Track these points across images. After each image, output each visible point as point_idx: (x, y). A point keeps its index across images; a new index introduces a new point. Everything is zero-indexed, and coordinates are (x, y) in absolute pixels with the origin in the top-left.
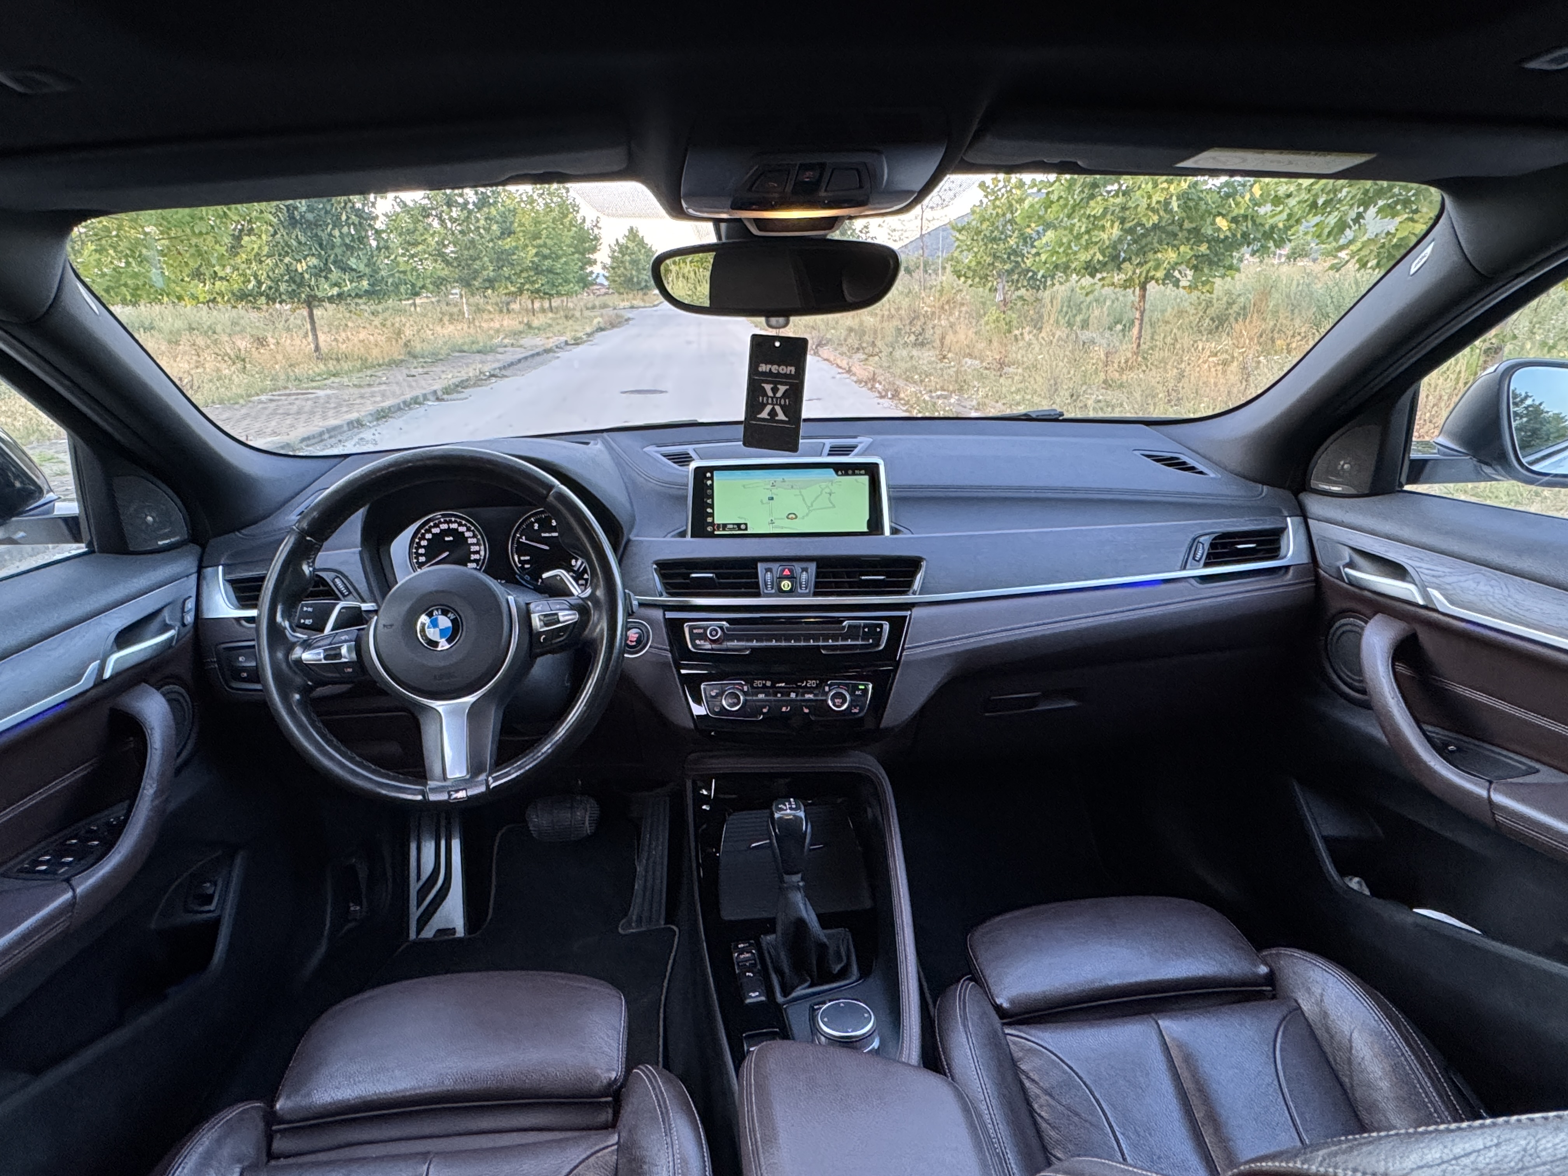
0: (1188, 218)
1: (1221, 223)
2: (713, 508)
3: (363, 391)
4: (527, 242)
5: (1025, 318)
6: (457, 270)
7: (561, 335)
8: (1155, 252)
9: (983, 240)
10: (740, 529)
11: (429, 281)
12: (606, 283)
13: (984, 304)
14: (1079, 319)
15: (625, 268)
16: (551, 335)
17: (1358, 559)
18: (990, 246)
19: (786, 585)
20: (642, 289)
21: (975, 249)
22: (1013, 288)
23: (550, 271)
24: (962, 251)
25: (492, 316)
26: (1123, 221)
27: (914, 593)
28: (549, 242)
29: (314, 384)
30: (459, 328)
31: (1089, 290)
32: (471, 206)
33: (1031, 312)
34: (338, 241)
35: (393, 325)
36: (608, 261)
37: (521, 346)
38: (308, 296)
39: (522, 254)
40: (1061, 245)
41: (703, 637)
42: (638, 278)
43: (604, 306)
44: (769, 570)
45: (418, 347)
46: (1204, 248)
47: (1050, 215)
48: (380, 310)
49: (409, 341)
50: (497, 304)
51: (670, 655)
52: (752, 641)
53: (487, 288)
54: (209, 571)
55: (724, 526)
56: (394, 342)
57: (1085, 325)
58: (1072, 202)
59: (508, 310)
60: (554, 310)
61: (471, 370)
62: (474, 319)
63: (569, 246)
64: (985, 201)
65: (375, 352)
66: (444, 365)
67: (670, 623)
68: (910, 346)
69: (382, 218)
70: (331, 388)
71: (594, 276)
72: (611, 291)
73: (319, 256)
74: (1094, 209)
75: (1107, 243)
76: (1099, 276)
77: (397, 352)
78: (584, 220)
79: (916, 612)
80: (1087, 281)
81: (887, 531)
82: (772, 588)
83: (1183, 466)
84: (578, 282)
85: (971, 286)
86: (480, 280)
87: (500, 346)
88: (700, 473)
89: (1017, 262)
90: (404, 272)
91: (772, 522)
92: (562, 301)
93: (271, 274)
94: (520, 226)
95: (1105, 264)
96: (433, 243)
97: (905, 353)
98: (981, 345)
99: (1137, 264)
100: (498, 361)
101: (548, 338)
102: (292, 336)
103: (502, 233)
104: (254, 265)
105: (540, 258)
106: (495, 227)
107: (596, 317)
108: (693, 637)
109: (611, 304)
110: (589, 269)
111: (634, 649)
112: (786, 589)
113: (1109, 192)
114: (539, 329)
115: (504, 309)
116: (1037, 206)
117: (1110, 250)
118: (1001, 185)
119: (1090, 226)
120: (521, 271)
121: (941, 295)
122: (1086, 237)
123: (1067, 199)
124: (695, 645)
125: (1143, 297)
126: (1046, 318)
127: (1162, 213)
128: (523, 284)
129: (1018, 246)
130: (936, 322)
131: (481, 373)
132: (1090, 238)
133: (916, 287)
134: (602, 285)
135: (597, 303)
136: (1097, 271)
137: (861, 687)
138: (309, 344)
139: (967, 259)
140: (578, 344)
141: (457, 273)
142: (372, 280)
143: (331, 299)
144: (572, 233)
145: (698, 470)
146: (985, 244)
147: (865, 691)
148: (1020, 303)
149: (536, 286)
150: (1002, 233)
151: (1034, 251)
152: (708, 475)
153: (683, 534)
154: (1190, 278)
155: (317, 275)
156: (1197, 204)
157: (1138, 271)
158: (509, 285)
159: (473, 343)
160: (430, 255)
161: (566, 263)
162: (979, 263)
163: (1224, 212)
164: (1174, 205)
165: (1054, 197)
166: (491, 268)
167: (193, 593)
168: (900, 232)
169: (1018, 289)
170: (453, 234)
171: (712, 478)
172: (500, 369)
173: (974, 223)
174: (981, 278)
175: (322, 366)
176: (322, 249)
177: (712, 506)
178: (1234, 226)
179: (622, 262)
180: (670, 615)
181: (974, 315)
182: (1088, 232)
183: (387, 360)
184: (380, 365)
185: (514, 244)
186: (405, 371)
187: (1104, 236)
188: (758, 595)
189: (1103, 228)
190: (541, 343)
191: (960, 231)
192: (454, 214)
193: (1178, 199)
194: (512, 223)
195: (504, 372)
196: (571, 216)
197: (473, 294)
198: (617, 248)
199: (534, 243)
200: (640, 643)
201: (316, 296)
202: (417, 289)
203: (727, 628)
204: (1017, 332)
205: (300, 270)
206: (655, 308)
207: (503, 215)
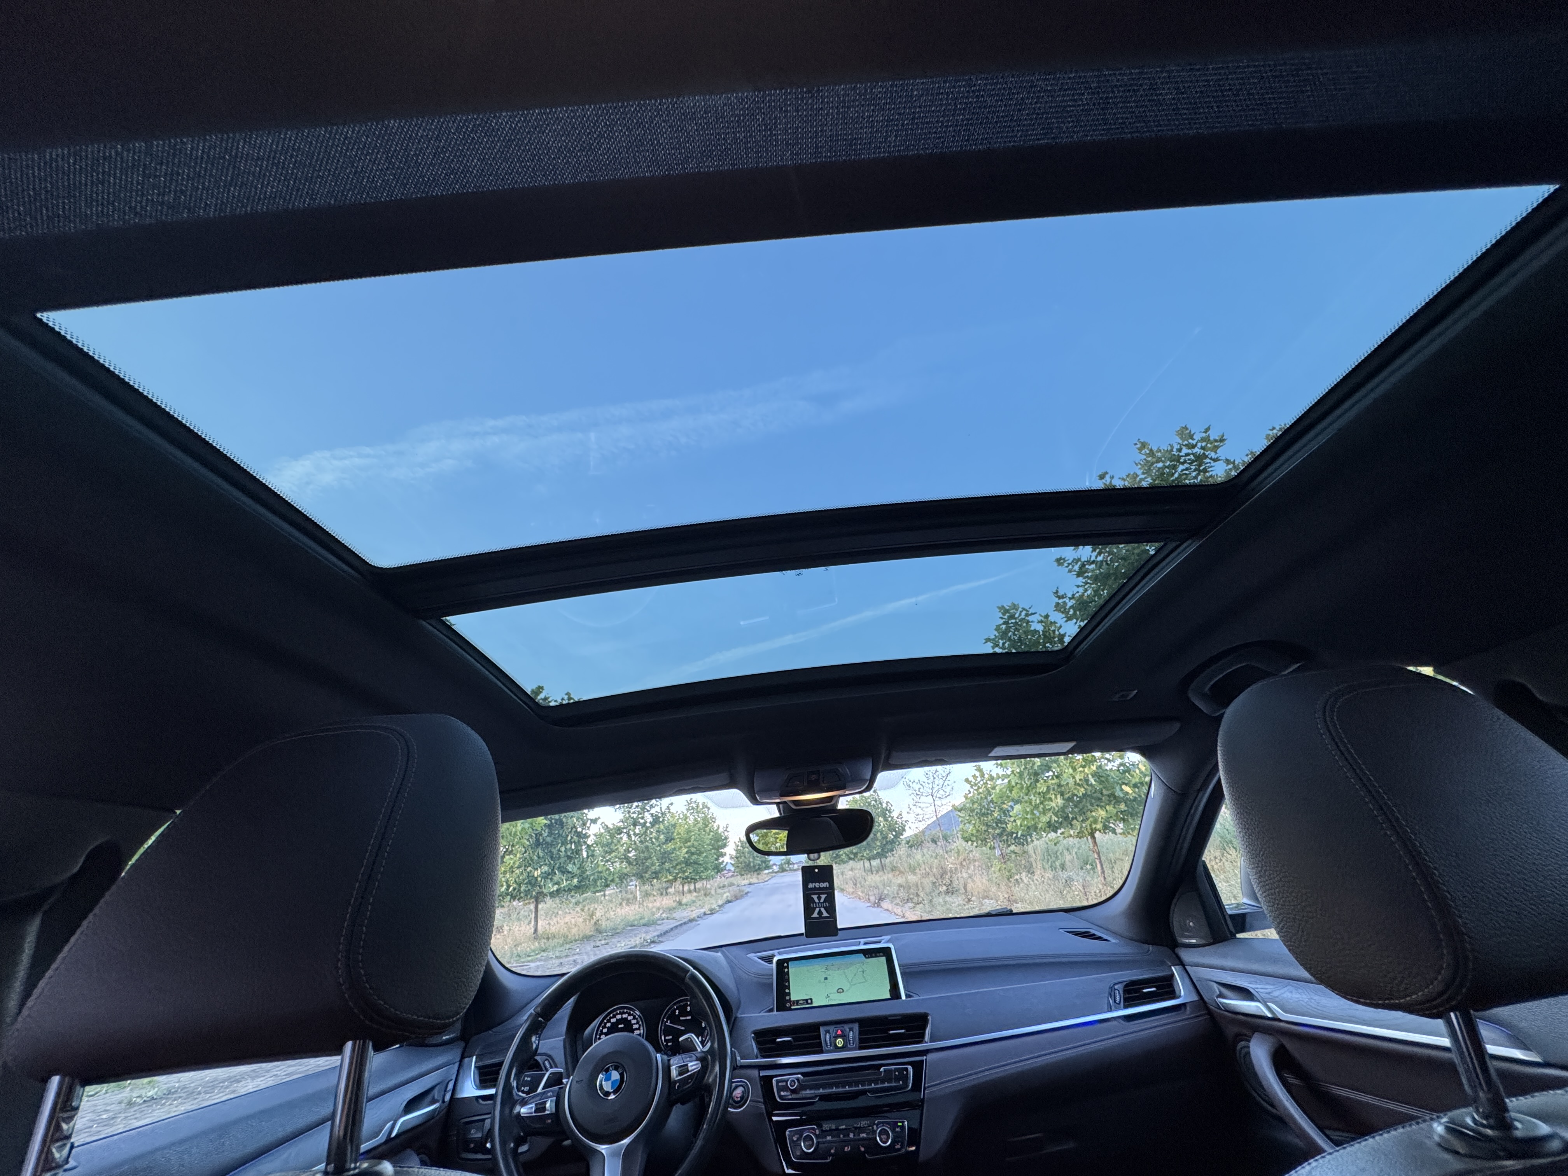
0: (1104, 788)
1: (1126, 789)
2: (789, 989)
3: (561, 961)
4: (682, 845)
5: (1020, 866)
6: (635, 868)
7: (702, 908)
8: (1091, 812)
9: (976, 815)
10: (808, 1003)
11: (617, 875)
12: (733, 869)
13: (989, 858)
14: (1058, 863)
15: (745, 857)
16: (694, 908)
17: (1225, 991)
18: (982, 818)
19: (840, 1042)
20: (756, 871)
21: (973, 822)
22: (1005, 846)
23: (695, 863)
24: (965, 824)
25: (655, 898)
26: (1062, 794)
27: (926, 1042)
28: (696, 844)
29: (530, 958)
30: (632, 908)
31: (1055, 841)
32: (648, 825)
33: (1023, 862)
34: (562, 854)
35: (589, 909)
36: (734, 853)
37: (673, 919)
38: (538, 893)
39: (678, 853)
40: (1027, 813)
41: (786, 1088)
42: (753, 862)
43: (732, 885)
44: (828, 1032)
45: (604, 924)
46: (1123, 807)
47: (1014, 794)
48: (581, 901)
49: (598, 921)
50: (659, 890)
51: (763, 1107)
52: (819, 1089)
53: (654, 878)
54: (466, 1060)
55: (797, 1002)
56: (587, 923)
57: (1063, 867)
58: (1025, 785)
59: (666, 893)
60: (697, 890)
61: (638, 938)
62: (643, 901)
63: (708, 845)
64: (972, 790)
65: (574, 931)
66: (619, 937)
67: (763, 1078)
68: (943, 894)
69: (592, 837)
70: (540, 960)
71: (724, 864)
72: (736, 874)
73: (550, 865)
74: (1040, 788)
75: (1057, 809)
76: (1059, 831)
77: (588, 930)
78: (718, 828)
79: (930, 1057)
80: (1052, 835)
81: (904, 997)
82: (831, 1045)
83: (1092, 937)
84: (714, 869)
85: (976, 847)
86: (649, 873)
87: (659, 920)
88: (780, 963)
89: (1003, 828)
90: (601, 872)
91: (828, 996)
92: (703, 884)
93: (517, 880)
94: (677, 834)
95: (1061, 823)
96: (622, 851)
97: (941, 900)
98: (994, 889)
99: (1082, 821)
100: (658, 930)
101: (692, 911)
102: (521, 924)
103: (666, 840)
104: (508, 876)
105: (689, 854)
106: (662, 837)
107: (725, 893)
108: (780, 1089)
109: (736, 883)
110: (721, 860)
111: (739, 1104)
112: (840, 1045)
113: (1048, 777)
114: (686, 905)
115: (664, 892)
116: (1004, 790)
117: (1060, 813)
118: (979, 779)
119: (1042, 799)
120: (677, 865)
121: (958, 855)
122: (1042, 806)
123: (1021, 784)
124: (781, 1097)
125: (1095, 843)
126: (1034, 864)
127: (1086, 786)
128: (677, 874)
129: (1001, 817)
130: (959, 874)
131: (644, 940)
132: (1045, 807)
133: (941, 851)
134: (729, 870)
135: (726, 883)
136: (1057, 828)
137: (900, 1124)
138: (531, 929)
139: (970, 828)
140: (712, 914)
141: (635, 870)
142: (580, 878)
143: (552, 895)
144: (710, 837)
145: (779, 961)
146: (979, 818)
147: (903, 1127)
148: (1013, 856)
149: (686, 874)
150: (988, 810)
151: (1012, 819)
152: (786, 965)
153: (771, 1010)
154: (1122, 827)
155: (545, 878)
156: (1107, 779)
157: (1084, 825)
158: (668, 875)
159: (641, 919)
160: (619, 858)
161: (706, 857)
162: (978, 831)
163: (1126, 782)
164: (1092, 781)
165: (1013, 784)
166: (657, 864)
167: (454, 1078)
168: (922, 816)
169: (1009, 846)
170: (635, 843)
171: (787, 967)
172: (658, 936)
173: (968, 805)
174: (982, 841)
175: (537, 944)
176: (552, 859)
177: (789, 988)
178: (1137, 790)
179: (743, 853)
180: (764, 1073)
181: (984, 867)
182: (1042, 803)
183: (581, 936)
184: (576, 941)
185: (673, 847)
186: (593, 944)
187: (1053, 804)
188: (821, 1052)
189: (1051, 799)
190: (687, 915)
191: (960, 811)
192: (637, 831)
193: (1093, 776)
194: (673, 833)
195: (661, 939)
196: (710, 825)
197: (644, 884)
198: (740, 844)
199: (686, 845)
200: (743, 1099)
201: (543, 892)
202: (609, 882)
203: (802, 1080)
204: (1017, 877)
205: (536, 875)
206: (766, 883)
207: (667, 828)
